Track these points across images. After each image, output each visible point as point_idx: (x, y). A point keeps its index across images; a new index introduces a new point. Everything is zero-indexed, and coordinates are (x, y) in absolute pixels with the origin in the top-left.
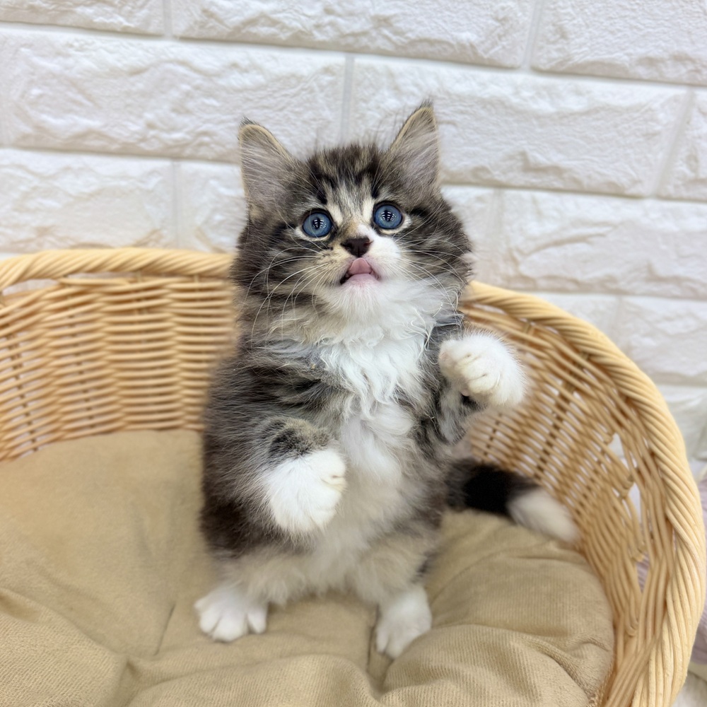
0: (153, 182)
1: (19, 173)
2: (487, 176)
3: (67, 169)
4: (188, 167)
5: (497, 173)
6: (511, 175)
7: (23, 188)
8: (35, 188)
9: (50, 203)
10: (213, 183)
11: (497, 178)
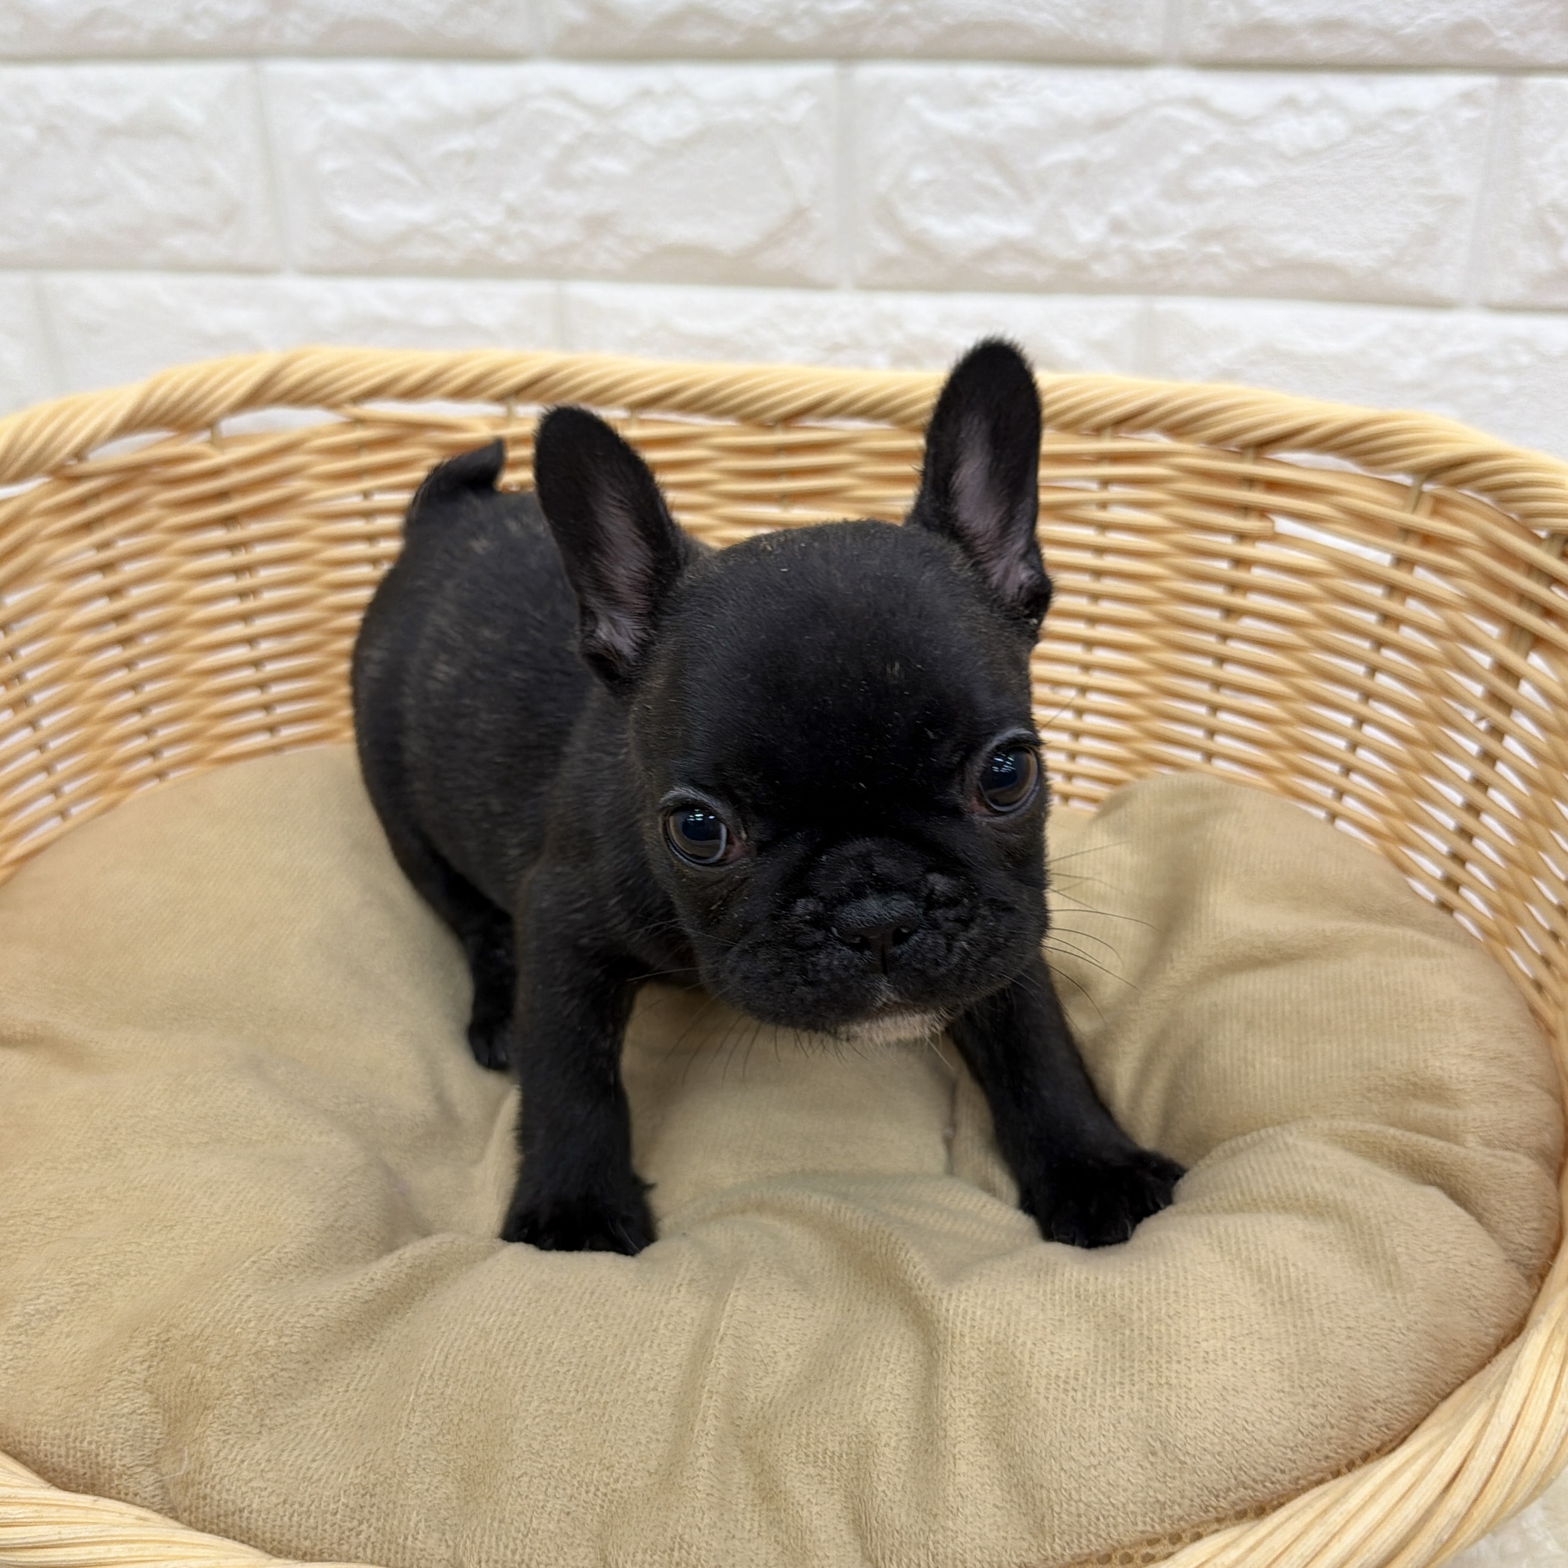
0: (800, 109)
1: (559, 108)
2: (1487, 42)
3: (646, 94)
4: (869, 73)
5: (1506, 33)
6: (1538, 38)
7: (565, 137)
8: (586, 137)
9: (612, 165)
10: (914, 102)
11: (1506, 45)
